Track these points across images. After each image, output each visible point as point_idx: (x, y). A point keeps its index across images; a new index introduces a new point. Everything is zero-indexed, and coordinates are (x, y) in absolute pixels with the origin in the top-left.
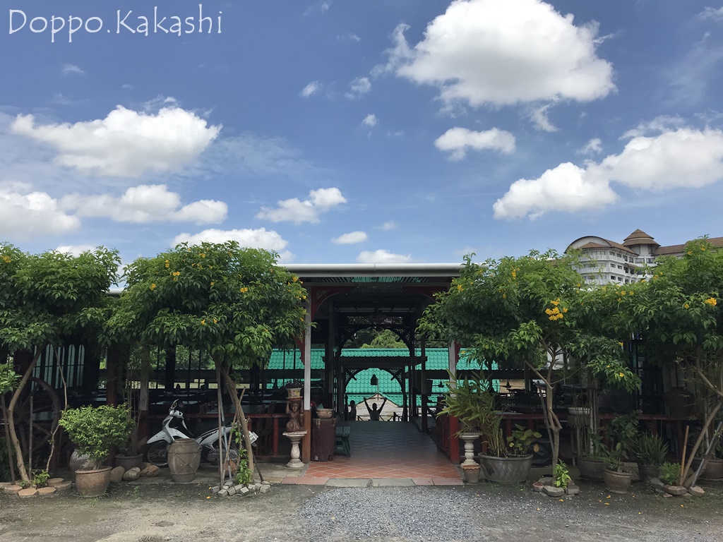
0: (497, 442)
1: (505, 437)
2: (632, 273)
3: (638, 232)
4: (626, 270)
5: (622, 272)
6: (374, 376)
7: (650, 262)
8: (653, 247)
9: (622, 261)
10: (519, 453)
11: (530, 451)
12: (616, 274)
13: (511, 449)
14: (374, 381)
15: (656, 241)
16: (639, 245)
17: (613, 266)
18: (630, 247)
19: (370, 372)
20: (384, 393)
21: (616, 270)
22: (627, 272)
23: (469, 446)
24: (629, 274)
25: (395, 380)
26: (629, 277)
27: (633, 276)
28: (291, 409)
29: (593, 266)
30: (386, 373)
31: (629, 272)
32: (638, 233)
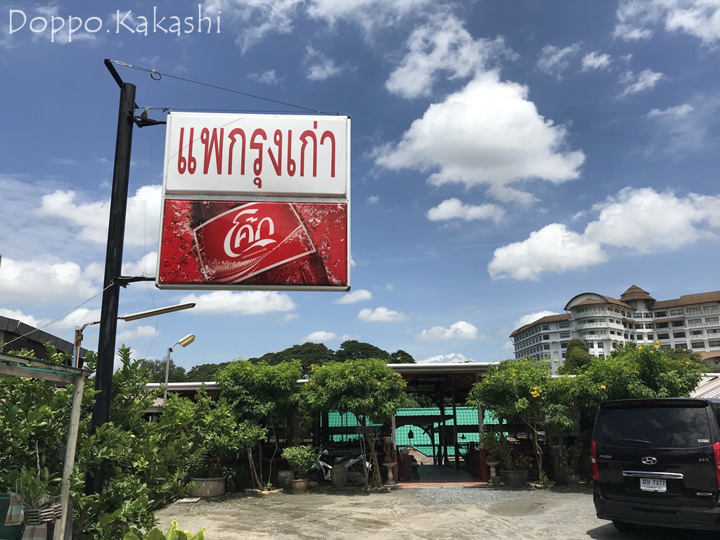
0: (509, 462)
1: (513, 460)
2: (631, 327)
3: (634, 287)
4: (625, 324)
5: (621, 327)
6: (411, 431)
7: (647, 317)
8: (650, 303)
9: (620, 316)
10: (521, 468)
11: (528, 467)
12: (615, 329)
13: (518, 467)
14: (411, 435)
15: (652, 296)
16: (636, 301)
17: (611, 321)
18: (627, 302)
19: (407, 428)
20: (414, 446)
21: (614, 326)
22: (625, 327)
23: (493, 470)
24: (628, 329)
25: (426, 434)
26: (628, 331)
27: (631, 330)
28: (386, 449)
29: (591, 321)
30: (418, 428)
31: (628, 326)
32: (633, 289)
